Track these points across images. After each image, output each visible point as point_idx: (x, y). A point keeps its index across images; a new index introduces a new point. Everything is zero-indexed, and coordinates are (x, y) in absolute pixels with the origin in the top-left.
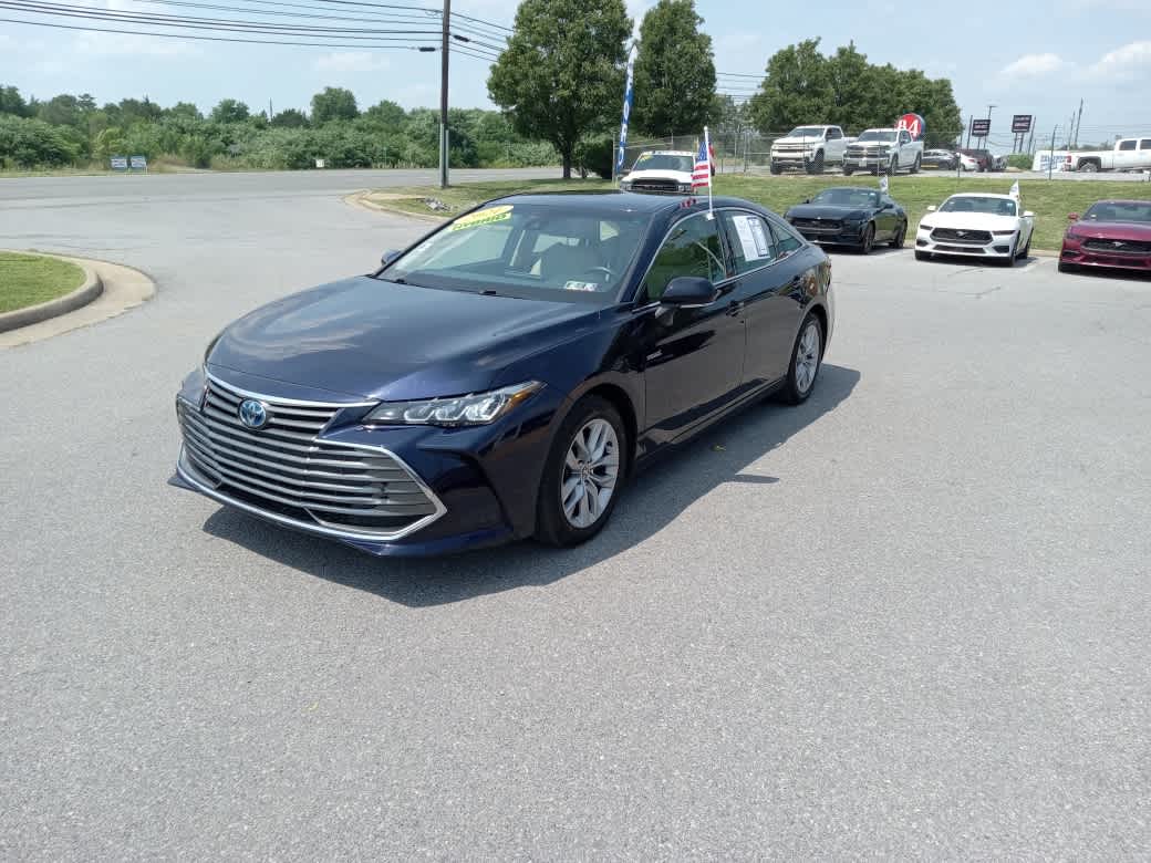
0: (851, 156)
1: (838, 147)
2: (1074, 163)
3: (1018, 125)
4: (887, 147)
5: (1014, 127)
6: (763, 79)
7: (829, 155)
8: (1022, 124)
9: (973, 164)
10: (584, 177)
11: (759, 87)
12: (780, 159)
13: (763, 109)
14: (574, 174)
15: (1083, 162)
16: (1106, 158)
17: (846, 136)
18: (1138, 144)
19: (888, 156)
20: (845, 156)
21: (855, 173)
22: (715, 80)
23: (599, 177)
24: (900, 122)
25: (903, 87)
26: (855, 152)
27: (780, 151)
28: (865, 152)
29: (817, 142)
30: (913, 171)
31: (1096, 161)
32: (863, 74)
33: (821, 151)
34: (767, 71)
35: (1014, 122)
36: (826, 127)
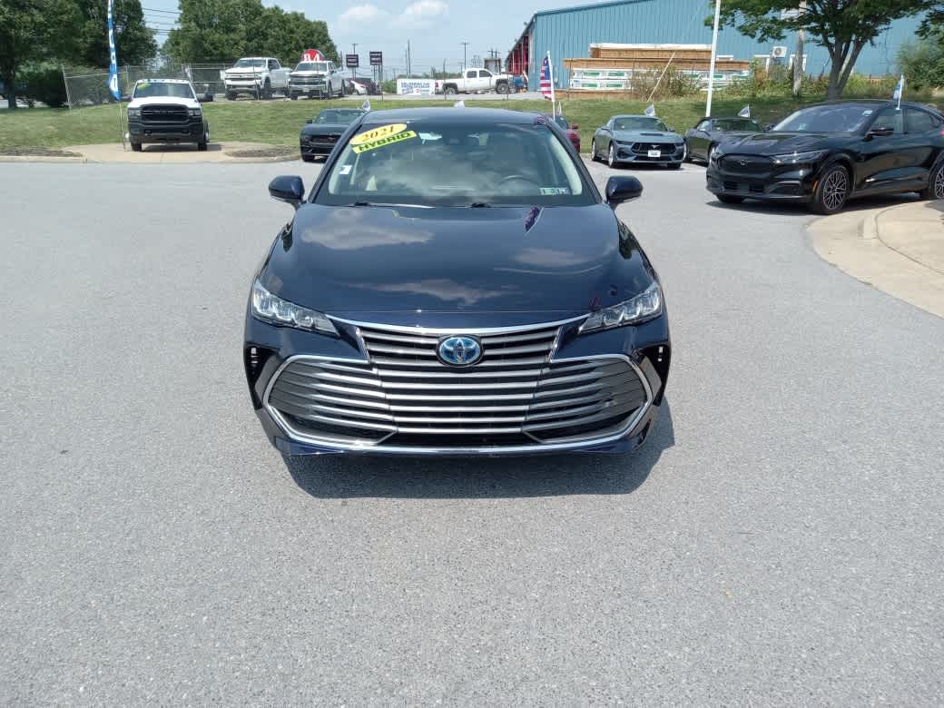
0: (296, 84)
1: (282, 76)
2: (440, 88)
3: (373, 59)
4: (322, 76)
5: (371, 61)
6: (178, 16)
7: (275, 83)
8: (376, 58)
9: (363, 89)
10: (31, 106)
11: (176, 22)
12: (234, 86)
13: (184, 43)
14: (20, 104)
15: (447, 86)
16: (462, 83)
17: (283, 66)
18: (478, 74)
19: (324, 83)
20: (290, 83)
21: (299, 98)
22: (142, 15)
23: (46, 106)
24: (305, 56)
25: (292, 26)
26: (297, 80)
27: (233, 79)
28: (306, 80)
29: (263, 71)
30: (341, 95)
31: (454, 86)
32: (263, 15)
33: (267, 80)
34: (180, 8)
35: (371, 57)
36: (267, 59)
